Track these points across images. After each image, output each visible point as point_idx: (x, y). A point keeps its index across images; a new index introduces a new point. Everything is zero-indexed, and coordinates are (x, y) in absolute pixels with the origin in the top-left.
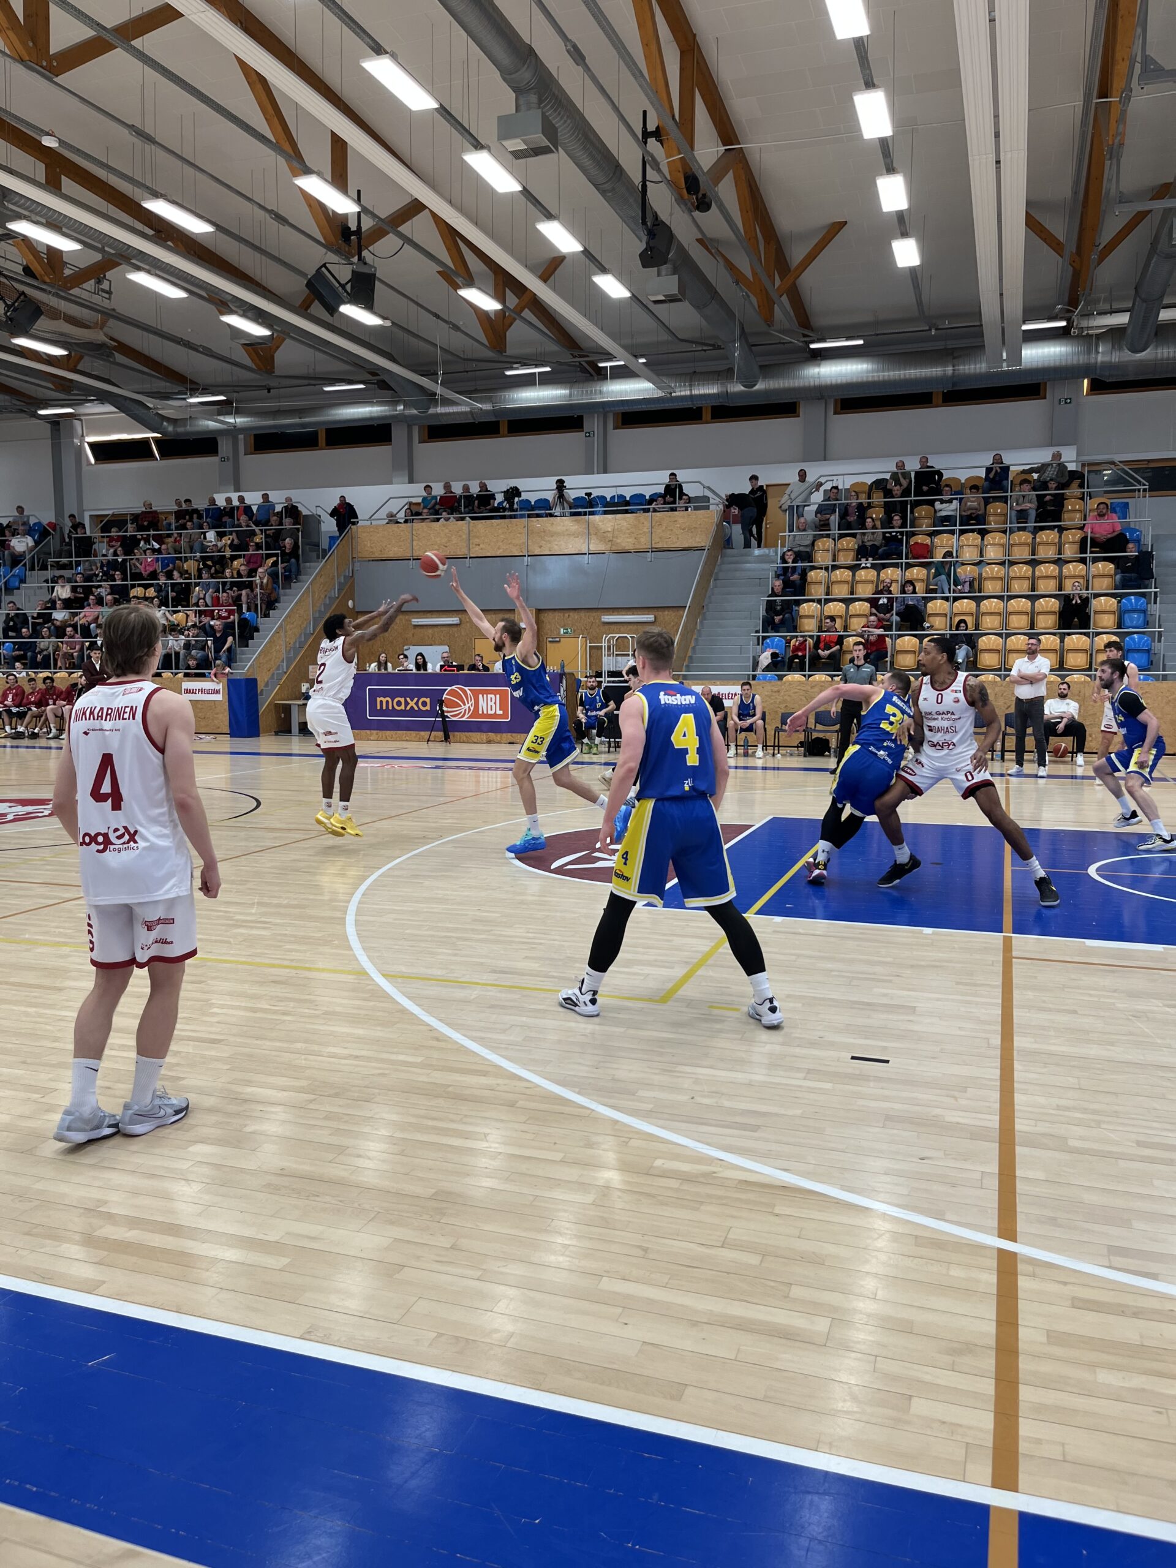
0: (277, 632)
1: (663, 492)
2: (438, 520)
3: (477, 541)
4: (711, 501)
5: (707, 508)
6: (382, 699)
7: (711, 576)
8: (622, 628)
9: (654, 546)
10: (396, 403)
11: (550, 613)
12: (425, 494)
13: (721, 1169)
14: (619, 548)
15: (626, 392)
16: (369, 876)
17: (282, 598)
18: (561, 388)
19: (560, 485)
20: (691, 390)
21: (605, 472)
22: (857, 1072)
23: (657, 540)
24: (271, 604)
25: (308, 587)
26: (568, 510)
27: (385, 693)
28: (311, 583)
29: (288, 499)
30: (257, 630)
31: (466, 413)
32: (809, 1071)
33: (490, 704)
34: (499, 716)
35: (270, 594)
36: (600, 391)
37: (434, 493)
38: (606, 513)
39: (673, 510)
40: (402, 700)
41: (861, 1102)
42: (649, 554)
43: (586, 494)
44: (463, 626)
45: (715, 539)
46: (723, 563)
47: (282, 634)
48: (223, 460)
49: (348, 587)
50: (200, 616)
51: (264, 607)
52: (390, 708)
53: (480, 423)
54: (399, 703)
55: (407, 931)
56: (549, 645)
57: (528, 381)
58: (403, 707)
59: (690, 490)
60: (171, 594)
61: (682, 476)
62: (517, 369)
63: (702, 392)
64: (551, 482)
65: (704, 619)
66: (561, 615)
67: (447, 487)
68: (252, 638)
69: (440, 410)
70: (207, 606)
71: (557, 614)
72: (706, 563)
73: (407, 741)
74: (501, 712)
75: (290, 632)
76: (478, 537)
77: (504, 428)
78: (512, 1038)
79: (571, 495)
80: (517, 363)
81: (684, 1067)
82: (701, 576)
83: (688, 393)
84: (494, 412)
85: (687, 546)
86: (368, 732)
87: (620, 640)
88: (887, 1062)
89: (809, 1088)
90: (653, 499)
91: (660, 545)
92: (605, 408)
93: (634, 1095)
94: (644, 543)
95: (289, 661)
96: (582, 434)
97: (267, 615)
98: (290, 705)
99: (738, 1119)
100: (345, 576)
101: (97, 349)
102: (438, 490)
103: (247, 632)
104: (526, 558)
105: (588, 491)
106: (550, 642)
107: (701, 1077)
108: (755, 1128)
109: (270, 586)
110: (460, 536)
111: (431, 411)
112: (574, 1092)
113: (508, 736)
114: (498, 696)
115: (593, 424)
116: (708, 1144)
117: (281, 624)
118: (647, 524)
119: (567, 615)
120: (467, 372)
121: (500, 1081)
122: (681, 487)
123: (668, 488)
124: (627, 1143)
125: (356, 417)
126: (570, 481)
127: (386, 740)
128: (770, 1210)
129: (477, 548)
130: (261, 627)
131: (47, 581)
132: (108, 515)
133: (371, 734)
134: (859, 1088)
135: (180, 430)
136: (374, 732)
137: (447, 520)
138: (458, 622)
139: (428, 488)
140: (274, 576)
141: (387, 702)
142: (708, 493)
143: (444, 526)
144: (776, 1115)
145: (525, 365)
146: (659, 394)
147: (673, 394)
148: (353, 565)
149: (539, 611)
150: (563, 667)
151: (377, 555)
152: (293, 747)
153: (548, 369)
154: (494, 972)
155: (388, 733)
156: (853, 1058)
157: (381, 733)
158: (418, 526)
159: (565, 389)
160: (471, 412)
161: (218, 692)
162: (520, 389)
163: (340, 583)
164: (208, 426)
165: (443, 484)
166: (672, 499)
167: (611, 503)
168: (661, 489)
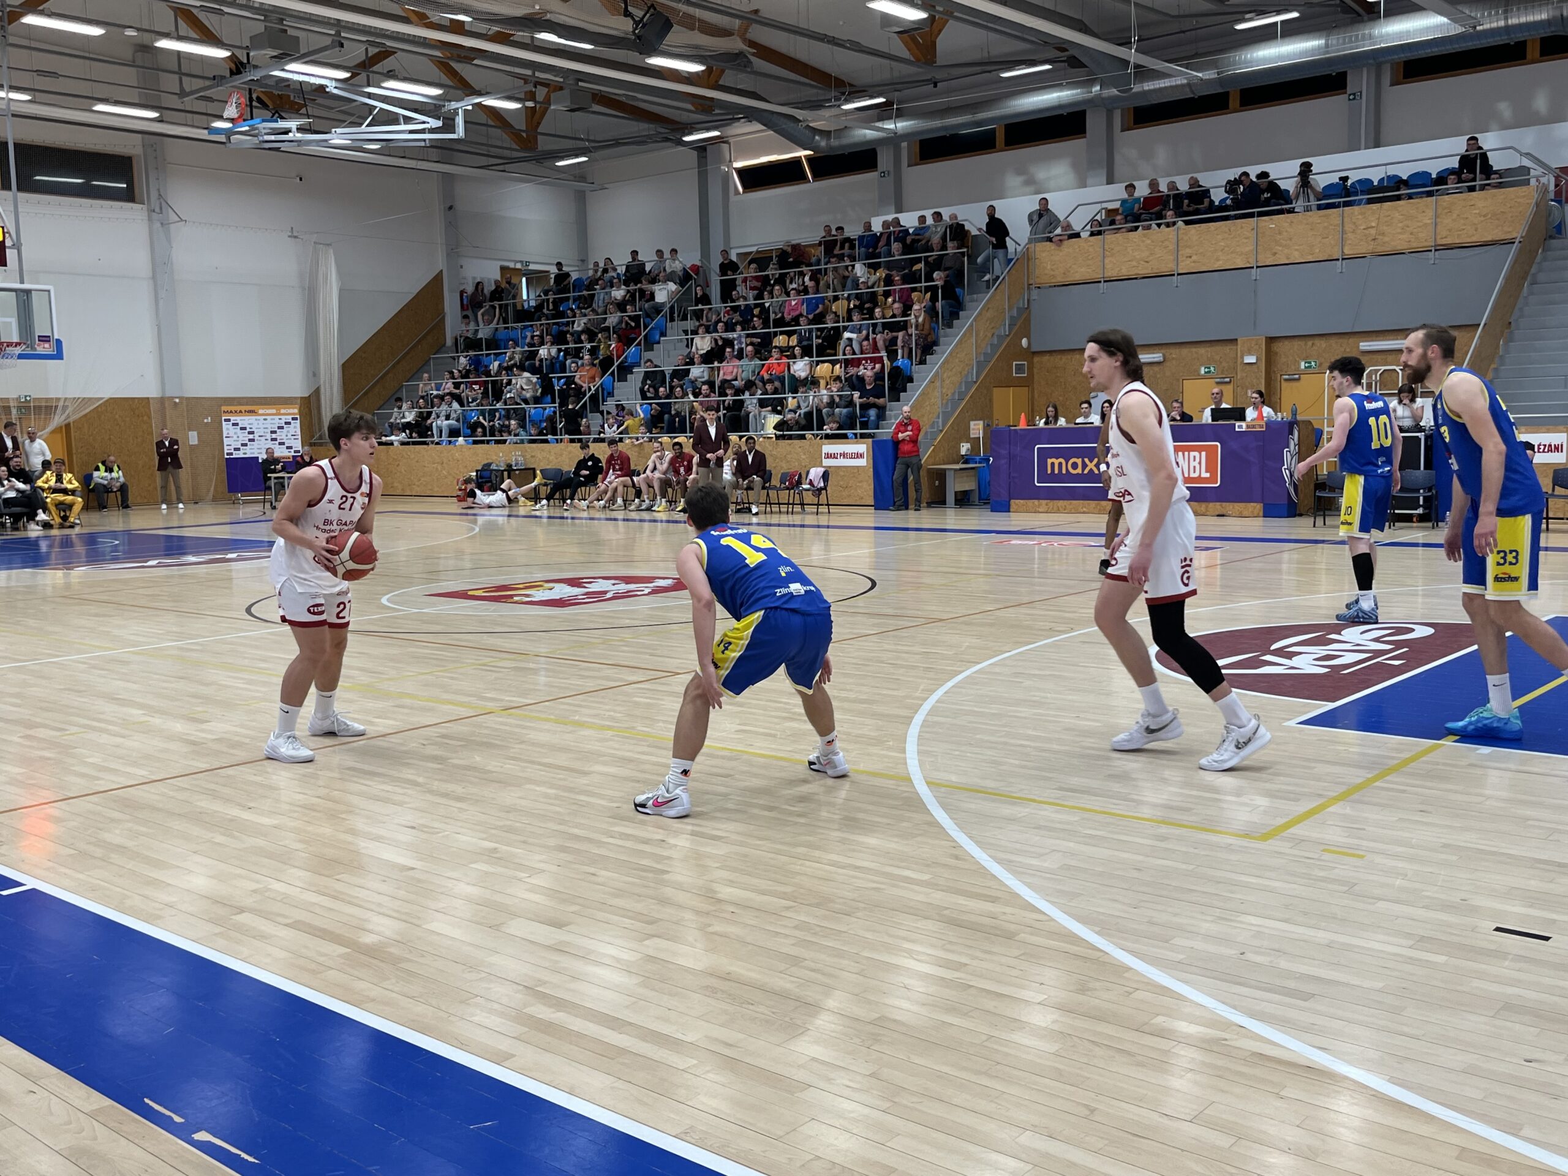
0: (932, 382)
1: (1457, 166)
2: (1136, 228)
3: (1188, 251)
4: (1532, 172)
5: (1527, 182)
6: (1053, 460)
7: (1524, 278)
8: (1390, 358)
9: (1440, 242)
10: (1091, 82)
11: (1286, 342)
12: (1125, 196)
13: (1235, 1037)
14: (1387, 249)
15: (1408, 32)
16: (961, 672)
17: (942, 340)
18: (1314, 38)
19: (1306, 169)
20: (1506, 19)
21: (1377, 145)
22: (1493, 947)
23: (1444, 233)
24: (927, 347)
25: (971, 325)
26: (1314, 203)
27: (1057, 453)
28: (975, 320)
29: (954, 217)
30: (911, 380)
31: (1182, 86)
32: (1422, 939)
33: (1192, 464)
34: (1205, 480)
35: (927, 336)
36: (1371, 37)
37: (1137, 194)
38: (1370, 201)
39: (1472, 189)
40: (1079, 461)
41: (1476, 983)
42: (1431, 254)
43: (1341, 179)
44: (1168, 364)
45: (1532, 227)
46: (1545, 259)
47: (938, 384)
48: (883, 174)
49: (1022, 322)
50: (846, 367)
51: (919, 352)
52: (1064, 471)
53: (1200, 97)
54: (1075, 466)
55: (978, 736)
56: (1284, 384)
57: (1266, 35)
58: (1079, 470)
59: (1497, 161)
60: (816, 341)
61: (1488, 141)
62: (1251, 20)
63: (1523, 20)
64: (1293, 167)
65: (1510, 339)
66: (1301, 343)
67: (1154, 185)
68: (905, 391)
69: (1148, 86)
70: (854, 353)
71: (1296, 343)
72: (1515, 262)
73: (1084, 513)
74: (1208, 475)
75: (947, 382)
76: (1189, 247)
77: (1234, 101)
78: (1046, 865)
79: (1321, 181)
80: (1250, 12)
81: (1250, 917)
82: (1507, 279)
83: (1502, 23)
84: (1220, 81)
85: (1489, 238)
86: (1036, 502)
87: (1386, 375)
88: (1547, 939)
89: (1410, 958)
90: (1441, 179)
91: (1449, 241)
92: (1377, 58)
93: (1167, 942)
94: (1425, 239)
95: (946, 416)
96: (1344, 97)
97: (922, 362)
98: (945, 470)
99: (1292, 984)
100: (1018, 309)
101: (736, 60)
102: (1142, 190)
103: (899, 382)
104: (1253, 271)
105: (1343, 174)
106: (1286, 380)
107: (1267, 931)
108: (1307, 997)
109: (927, 326)
110: (1166, 247)
111: (1136, 88)
112: (1093, 931)
113: (1216, 507)
114: (1204, 454)
115: (1360, 82)
116: (1234, 1007)
117: (937, 372)
118: (1430, 213)
119: (1310, 343)
120: (1184, 32)
121: (1008, 910)
122: (1484, 157)
123: (1466, 162)
124: (1131, 993)
125: (1042, 106)
126: (1319, 163)
127: (1058, 511)
128: (1276, 1091)
129: (1188, 261)
130: (915, 376)
131: (686, 332)
132: (751, 253)
133: (1040, 505)
134: (1484, 966)
135: (834, 142)
136: (1044, 502)
137: (1149, 228)
138: (1161, 359)
139: (1131, 188)
140: (932, 312)
141: (1060, 464)
142: (1526, 162)
143: (1145, 236)
144: (1347, 985)
145: (1262, 13)
146: (1457, 29)
147: (1478, 28)
148: (1029, 294)
149: (1271, 340)
150: (1294, 413)
151: (1060, 279)
152: (948, 521)
153: (1295, 15)
154: (1061, 789)
155: (1061, 503)
156: (1498, 929)
157: (1051, 503)
158: (1110, 238)
159: (1319, 38)
160: (1189, 85)
161: (861, 456)
162: (1257, 46)
163: (1012, 318)
164: (865, 136)
165: (1147, 182)
166: (1471, 176)
167: (1381, 188)
168: (1454, 163)
